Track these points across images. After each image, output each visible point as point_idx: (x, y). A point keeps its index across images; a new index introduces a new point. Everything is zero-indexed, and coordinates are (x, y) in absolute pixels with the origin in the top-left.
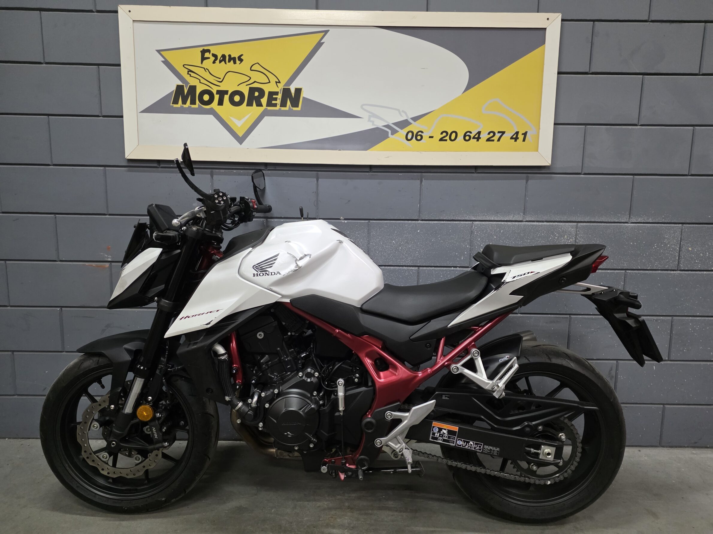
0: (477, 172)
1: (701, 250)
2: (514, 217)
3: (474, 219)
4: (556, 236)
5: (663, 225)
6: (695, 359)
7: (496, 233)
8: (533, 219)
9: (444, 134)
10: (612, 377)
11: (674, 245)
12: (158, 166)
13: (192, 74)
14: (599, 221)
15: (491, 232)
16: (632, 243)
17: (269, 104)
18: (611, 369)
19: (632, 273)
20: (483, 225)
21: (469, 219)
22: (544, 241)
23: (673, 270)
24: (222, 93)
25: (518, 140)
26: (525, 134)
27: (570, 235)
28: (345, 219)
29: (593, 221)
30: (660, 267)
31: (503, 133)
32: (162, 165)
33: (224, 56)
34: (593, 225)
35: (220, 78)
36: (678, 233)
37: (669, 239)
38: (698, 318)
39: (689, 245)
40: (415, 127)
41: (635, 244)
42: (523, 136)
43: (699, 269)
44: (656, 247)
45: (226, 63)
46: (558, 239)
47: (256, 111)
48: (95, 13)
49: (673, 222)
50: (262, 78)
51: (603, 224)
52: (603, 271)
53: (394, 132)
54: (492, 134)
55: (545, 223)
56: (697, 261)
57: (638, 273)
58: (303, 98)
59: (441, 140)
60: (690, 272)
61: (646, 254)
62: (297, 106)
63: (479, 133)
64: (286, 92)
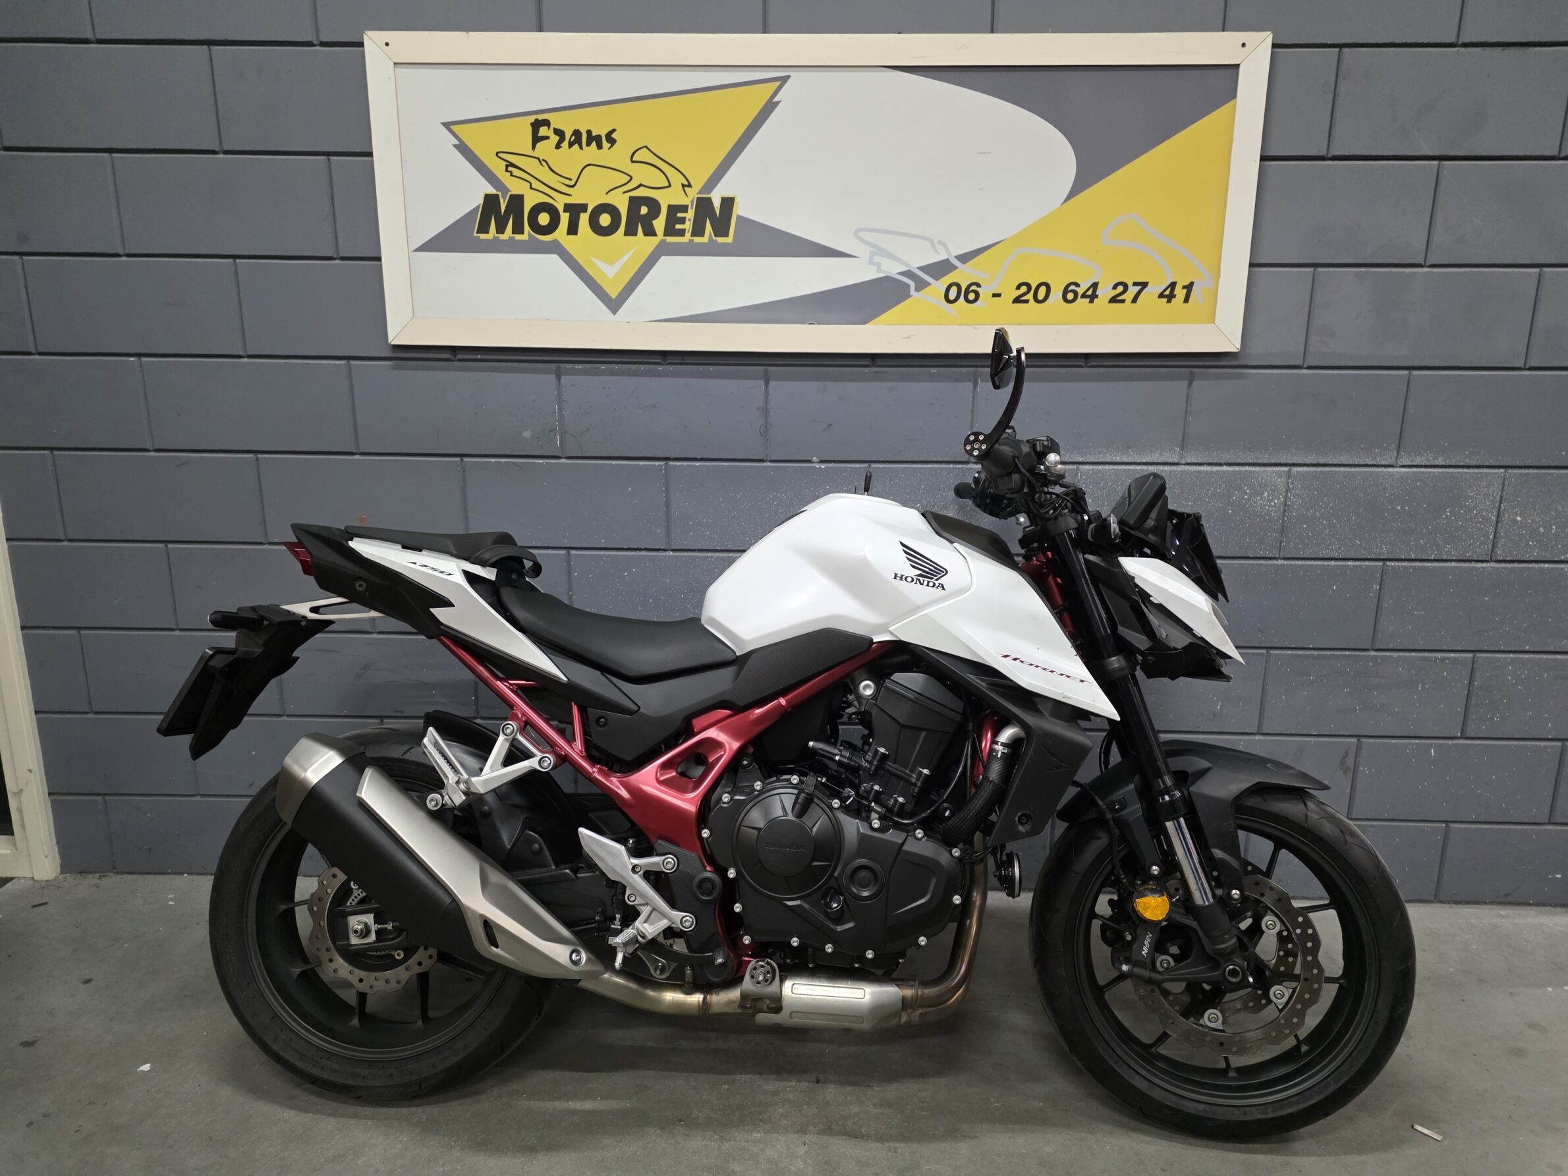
0: (1089, 364)
1: (1540, 521)
2: (1161, 455)
3: (1080, 460)
4: (1246, 494)
5: (1466, 470)
6: (1516, 736)
8: (1200, 460)
9: (1024, 289)
10: (1348, 769)
11: (1486, 511)
12: (453, 358)
13: (515, 172)
14: (1335, 462)
15: (1115, 486)
16: (1399, 508)
17: (670, 230)
18: (1346, 755)
19: (1398, 566)
20: (1099, 471)
21: (1071, 460)
22: (1221, 502)
23: (1482, 561)
24: (575, 210)
25: (1173, 299)
26: (1189, 288)
27: (1274, 491)
28: (822, 462)
29: (1323, 462)
30: (1454, 554)
31: (1144, 285)
32: (459, 357)
33: (577, 133)
34: (1321, 472)
35: (571, 180)
36: (1496, 486)
37: (1476, 499)
38: (1526, 656)
39: (1517, 512)
40: (963, 275)
41: (1407, 508)
42: (1185, 290)
43: (1536, 559)
44: (1448, 514)
45: (581, 148)
46: (1249, 499)
47: (642, 244)
48: (318, 48)
49: (1487, 464)
50: (653, 178)
51: (1343, 469)
52: (1338, 563)
53: (921, 285)
54: (1120, 288)
55: (1225, 468)
56: (1531, 543)
57: (1410, 566)
58: (738, 217)
59: (1017, 300)
60: (1516, 565)
61: (1427, 529)
62: (726, 234)
63: (1095, 286)
64: (704, 204)
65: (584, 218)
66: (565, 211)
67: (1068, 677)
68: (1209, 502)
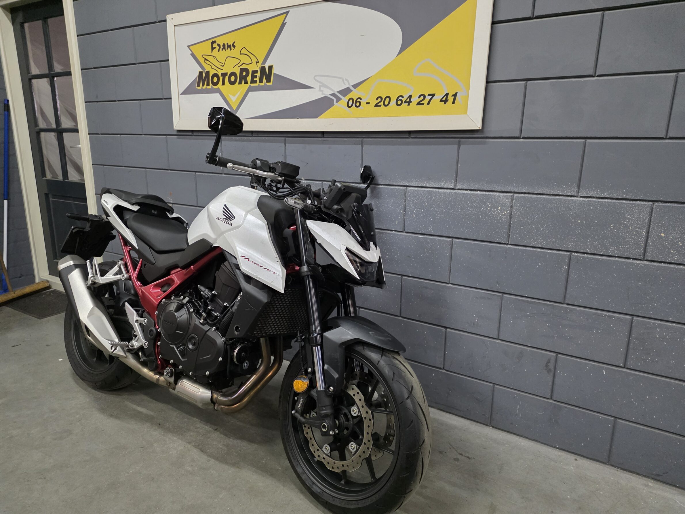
0: (411, 137)
1: (679, 238)
2: (445, 184)
3: (407, 185)
4: (489, 207)
5: (624, 202)
6: (663, 375)
7: (428, 200)
8: (464, 187)
9: (379, 100)
10: (550, 370)
11: (639, 228)
12: (192, 135)
13: (207, 62)
14: (539, 192)
15: (423, 199)
16: (579, 221)
17: (253, 82)
18: (549, 362)
19: (579, 256)
20: (416, 191)
21: (403, 185)
22: (476, 211)
23: (637, 259)
24: (224, 75)
25: (447, 102)
26: (455, 96)
27: (504, 206)
29: (532, 192)
30: (616, 253)
31: (433, 95)
32: (194, 134)
33: (224, 45)
34: (531, 197)
35: (222, 63)
36: (645, 212)
37: (632, 220)
38: (670, 324)
39: (661, 230)
40: (354, 94)
41: (584, 222)
42: (453, 97)
43: (676, 262)
44: (612, 228)
45: (225, 50)
46: (490, 210)
47: (244, 87)
48: (158, 23)
49: (638, 198)
50: (247, 60)
51: (544, 196)
52: (542, 250)
53: (339, 100)
54: (422, 97)
55: (478, 192)
56: (672, 251)
57: (587, 257)
58: (274, 74)
59: (376, 105)
60: (662, 265)
61: (598, 236)
62: (270, 82)
63: (410, 97)
64: (263, 69)
65: (227, 78)
66: (221, 76)
67: (268, 270)
68: (469, 210)
